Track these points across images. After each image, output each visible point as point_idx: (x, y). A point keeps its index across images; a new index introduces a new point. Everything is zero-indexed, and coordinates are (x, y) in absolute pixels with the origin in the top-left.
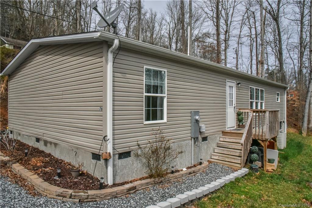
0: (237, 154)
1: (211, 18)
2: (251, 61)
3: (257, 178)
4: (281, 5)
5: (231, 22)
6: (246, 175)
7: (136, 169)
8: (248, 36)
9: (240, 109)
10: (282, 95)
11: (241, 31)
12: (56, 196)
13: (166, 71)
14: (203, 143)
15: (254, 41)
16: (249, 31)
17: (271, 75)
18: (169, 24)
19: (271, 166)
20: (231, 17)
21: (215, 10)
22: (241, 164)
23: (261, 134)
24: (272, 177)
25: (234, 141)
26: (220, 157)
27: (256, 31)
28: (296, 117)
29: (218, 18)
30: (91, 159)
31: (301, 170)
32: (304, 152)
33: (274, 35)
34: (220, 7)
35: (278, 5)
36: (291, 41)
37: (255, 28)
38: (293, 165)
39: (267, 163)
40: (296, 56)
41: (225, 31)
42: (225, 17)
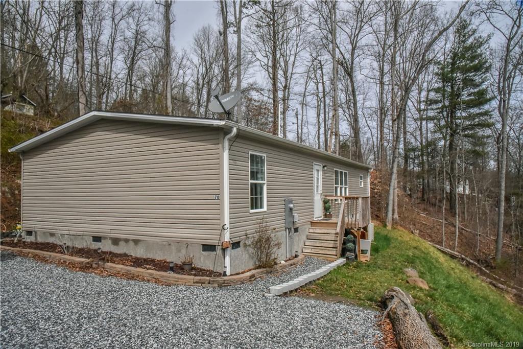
0: (331, 245)
1: (264, 67)
2: (319, 130)
3: (354, 267)
4: (355, 56)
5: (292, 74)
6: (344, 265)
7: (244, 260)
8: (313, 94)
9: (326, 196)
10: (365, 178)
11: (306, 89)
12: (194, 283)
13: (265, 155)
14: (295, 234)
15: (321, 102)
16: (315, 88)
17: (343, 147)
18: (196, 67)
19: (365, 257)
20: (292, 67)
21: (271, 56)
22: (336, 255)
23: (354, 222)
24: (368, 266)
25: (326, 231)
26: (313, 250)
27: (324, 88)
28: (378, 206)
29: (274, 67)
30: (202, 252)
31: (393, 261)
32: (392, 245)
33: (346, 93)
34: (278, 53)
35: (352, 55)
36: (368, 104)
37: (323, 83)
38: (384, 257)
39: (361, 255)
40: (374, 124)
41: (284, 85)
42: (284, 67)
